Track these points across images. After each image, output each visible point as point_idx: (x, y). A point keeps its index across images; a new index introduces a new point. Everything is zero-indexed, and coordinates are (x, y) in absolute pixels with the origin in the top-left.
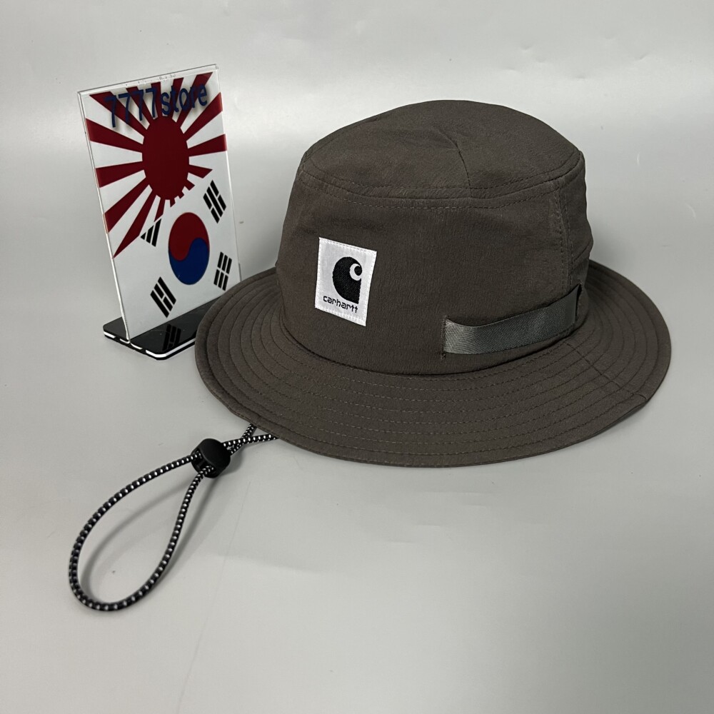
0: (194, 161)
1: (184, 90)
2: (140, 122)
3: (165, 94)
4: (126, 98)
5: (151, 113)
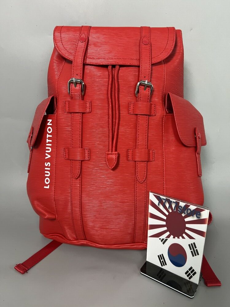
0: (187, 232)
1: (190, 209)
2: (168, 209)
3: (181, 206)
4: (165, 200)
5: (173, 208)
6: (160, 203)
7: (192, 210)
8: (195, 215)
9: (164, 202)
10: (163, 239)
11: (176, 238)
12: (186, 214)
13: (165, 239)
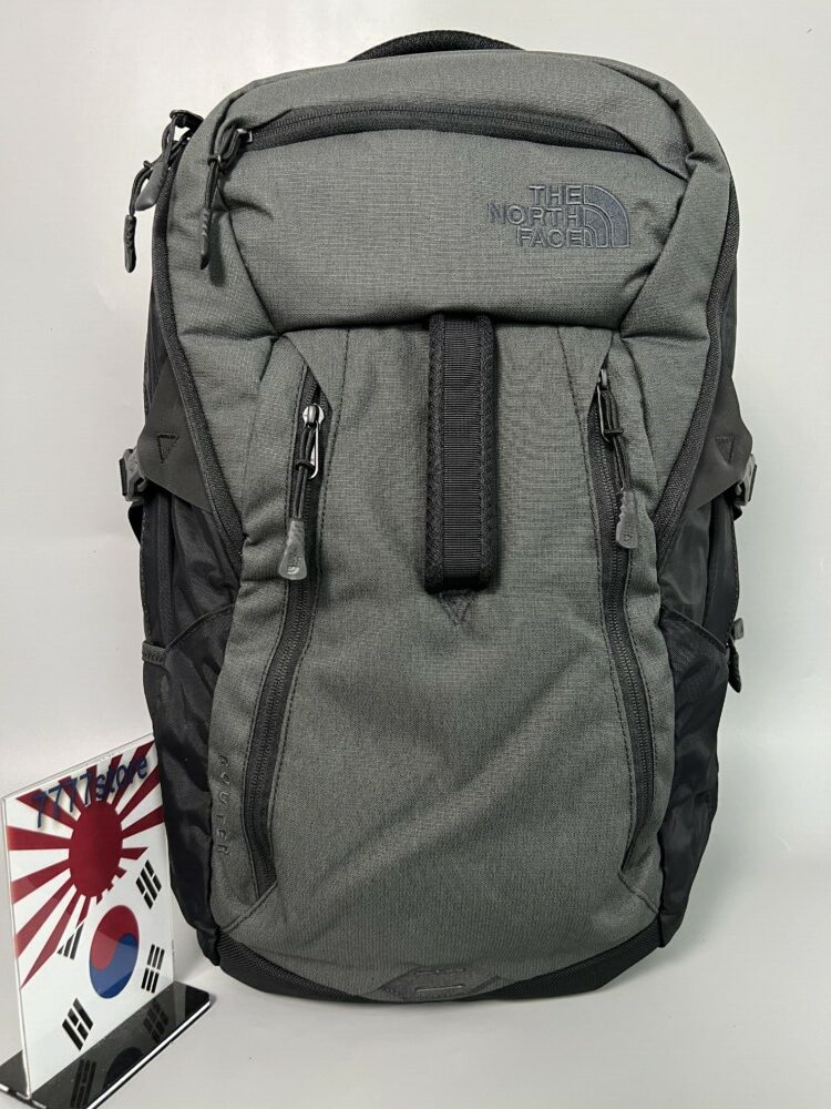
0: (127, 843)
1: (123, 767)
2: (71, 814)
3: (101, 776)
4: (57, 792)
5: (84, 800)
6: (43, 815)
7: (127, 765)
8: (136, 775)
9: (54, 799)
10: (70, 941)
11: (105, 893)
12: (116, 790)
13: (75, 932)
